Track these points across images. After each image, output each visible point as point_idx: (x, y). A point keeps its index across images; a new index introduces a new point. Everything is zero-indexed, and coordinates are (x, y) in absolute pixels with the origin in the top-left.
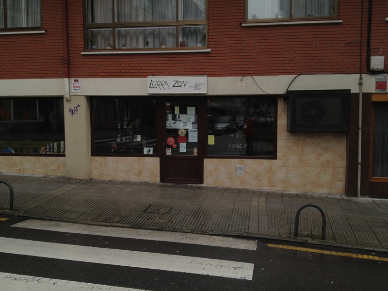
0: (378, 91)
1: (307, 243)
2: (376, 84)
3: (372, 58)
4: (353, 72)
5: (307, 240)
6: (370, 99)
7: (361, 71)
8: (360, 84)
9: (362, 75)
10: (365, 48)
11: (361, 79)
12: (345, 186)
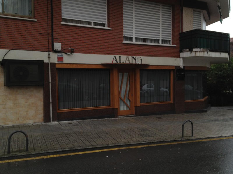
0: (59, 62)
1: (16, 156)
2: (58, 58)
3: (55, 43)
4: (44, 51)
5: (16, 154)
6: (55, 66)
7: (49, 50)
8: (49, 58)
9: (50, 52)
10: (50, 38)
11: (49, 55)
12: (44, 117)
